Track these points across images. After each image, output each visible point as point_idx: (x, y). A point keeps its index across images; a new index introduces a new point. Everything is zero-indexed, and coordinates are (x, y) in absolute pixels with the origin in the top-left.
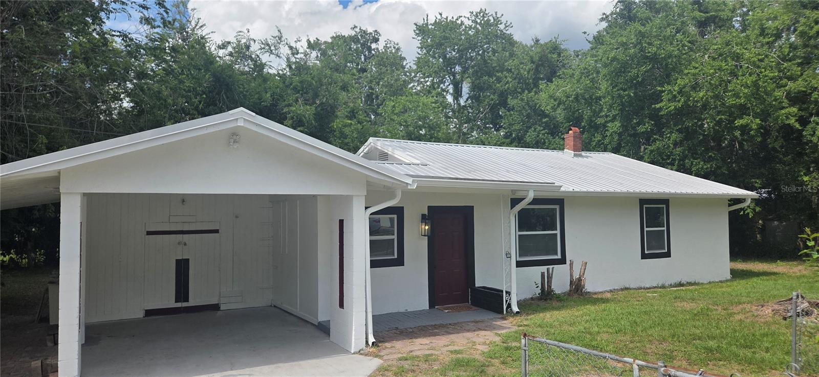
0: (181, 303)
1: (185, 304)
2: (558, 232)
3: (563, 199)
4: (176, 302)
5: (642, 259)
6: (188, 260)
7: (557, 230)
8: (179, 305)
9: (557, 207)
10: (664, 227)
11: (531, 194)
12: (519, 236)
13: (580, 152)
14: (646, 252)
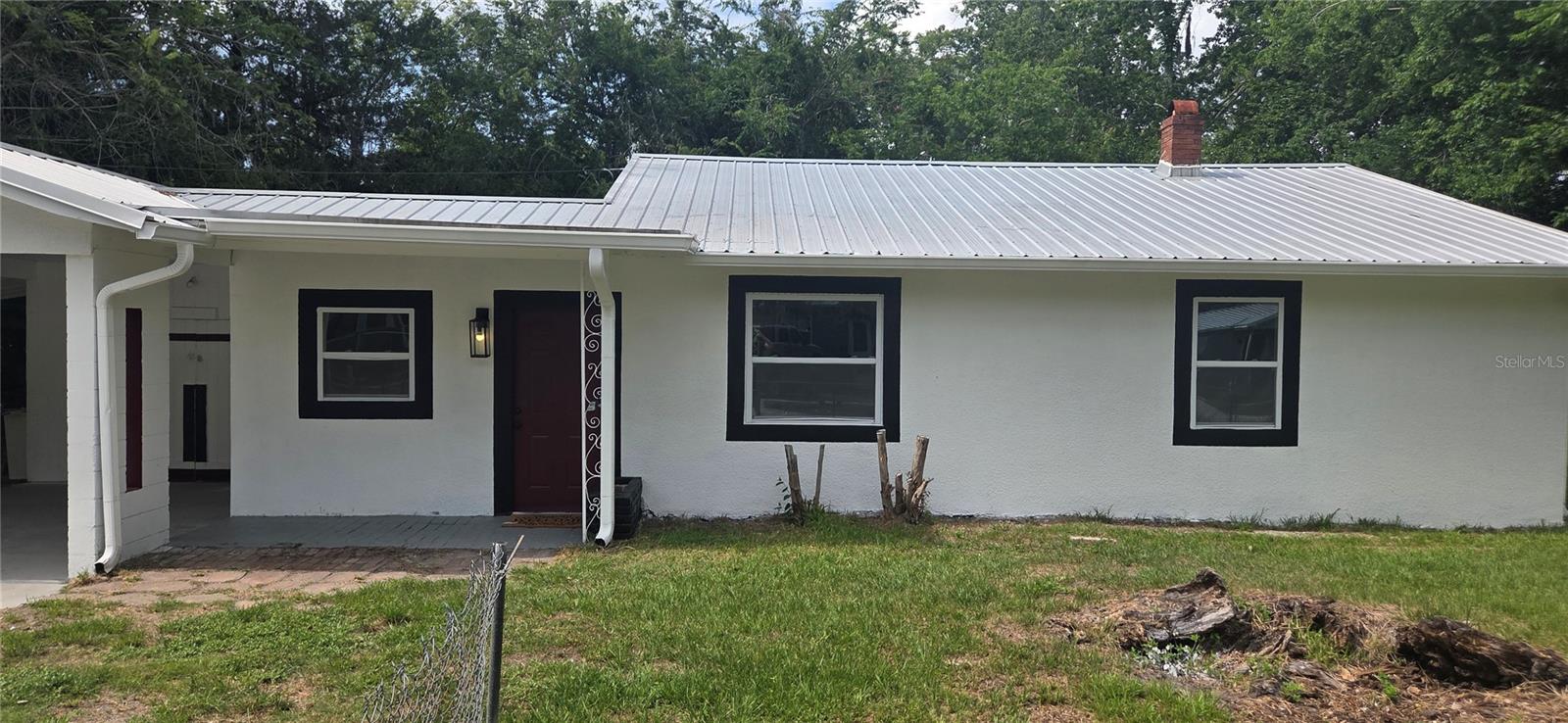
0: (193, 463)
1: (200, 466)
2: (878, 361)
3: (899, 280)
4: (185, 460)
5: (1174, 444)
6: (205, 387)
7: (874, 356)
8: (190, 465)
9: (879, 300)
10: (1276, 360)
11: (596, 259)
12: (756, 366)
13: (1194, 164)
14: (1193, 426)
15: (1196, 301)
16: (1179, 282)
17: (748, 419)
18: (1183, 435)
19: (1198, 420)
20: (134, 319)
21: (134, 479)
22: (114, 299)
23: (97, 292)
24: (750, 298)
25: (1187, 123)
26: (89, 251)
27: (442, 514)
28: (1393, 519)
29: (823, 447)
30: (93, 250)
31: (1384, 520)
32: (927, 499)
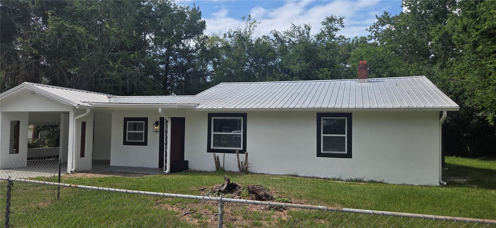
2: (242, 133)
3: (247, 113)
5: (317, 157)
9: (242, 118)
10: (345, 134)
11: (160, 110)
12: (214, 135)
13: (365, 79)
14: (322, 152)
15: (322, 118)
16: (317, 113)
17: (212, 147)
18: (319, 154)
19: (323, 151)
20: (84, 124)
21: (82, 155)
22: (77, 120)
23: (74, 118)
24: (213, 118)
25: (362, 67)
26: (72, 111)
27: (149, 167)
28: (381, 180)
29: (224, 154)
30: (74, 111)
31: (378, 181)
32: (248, 168)
